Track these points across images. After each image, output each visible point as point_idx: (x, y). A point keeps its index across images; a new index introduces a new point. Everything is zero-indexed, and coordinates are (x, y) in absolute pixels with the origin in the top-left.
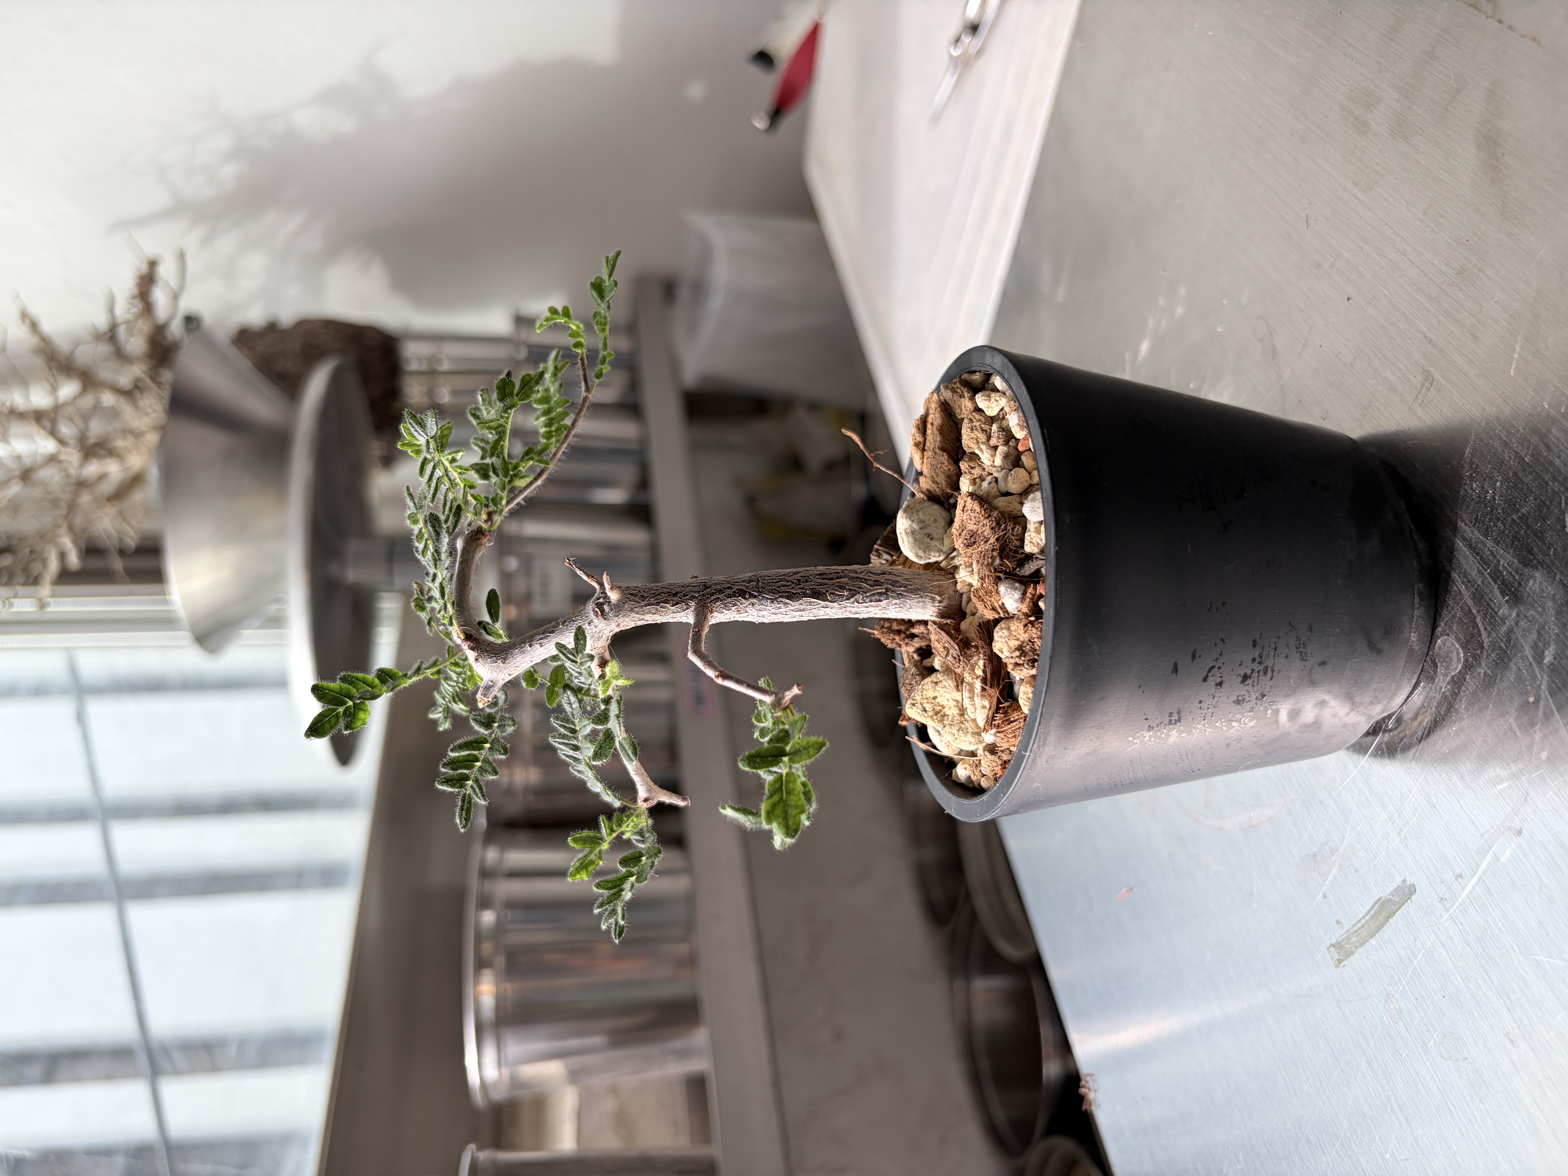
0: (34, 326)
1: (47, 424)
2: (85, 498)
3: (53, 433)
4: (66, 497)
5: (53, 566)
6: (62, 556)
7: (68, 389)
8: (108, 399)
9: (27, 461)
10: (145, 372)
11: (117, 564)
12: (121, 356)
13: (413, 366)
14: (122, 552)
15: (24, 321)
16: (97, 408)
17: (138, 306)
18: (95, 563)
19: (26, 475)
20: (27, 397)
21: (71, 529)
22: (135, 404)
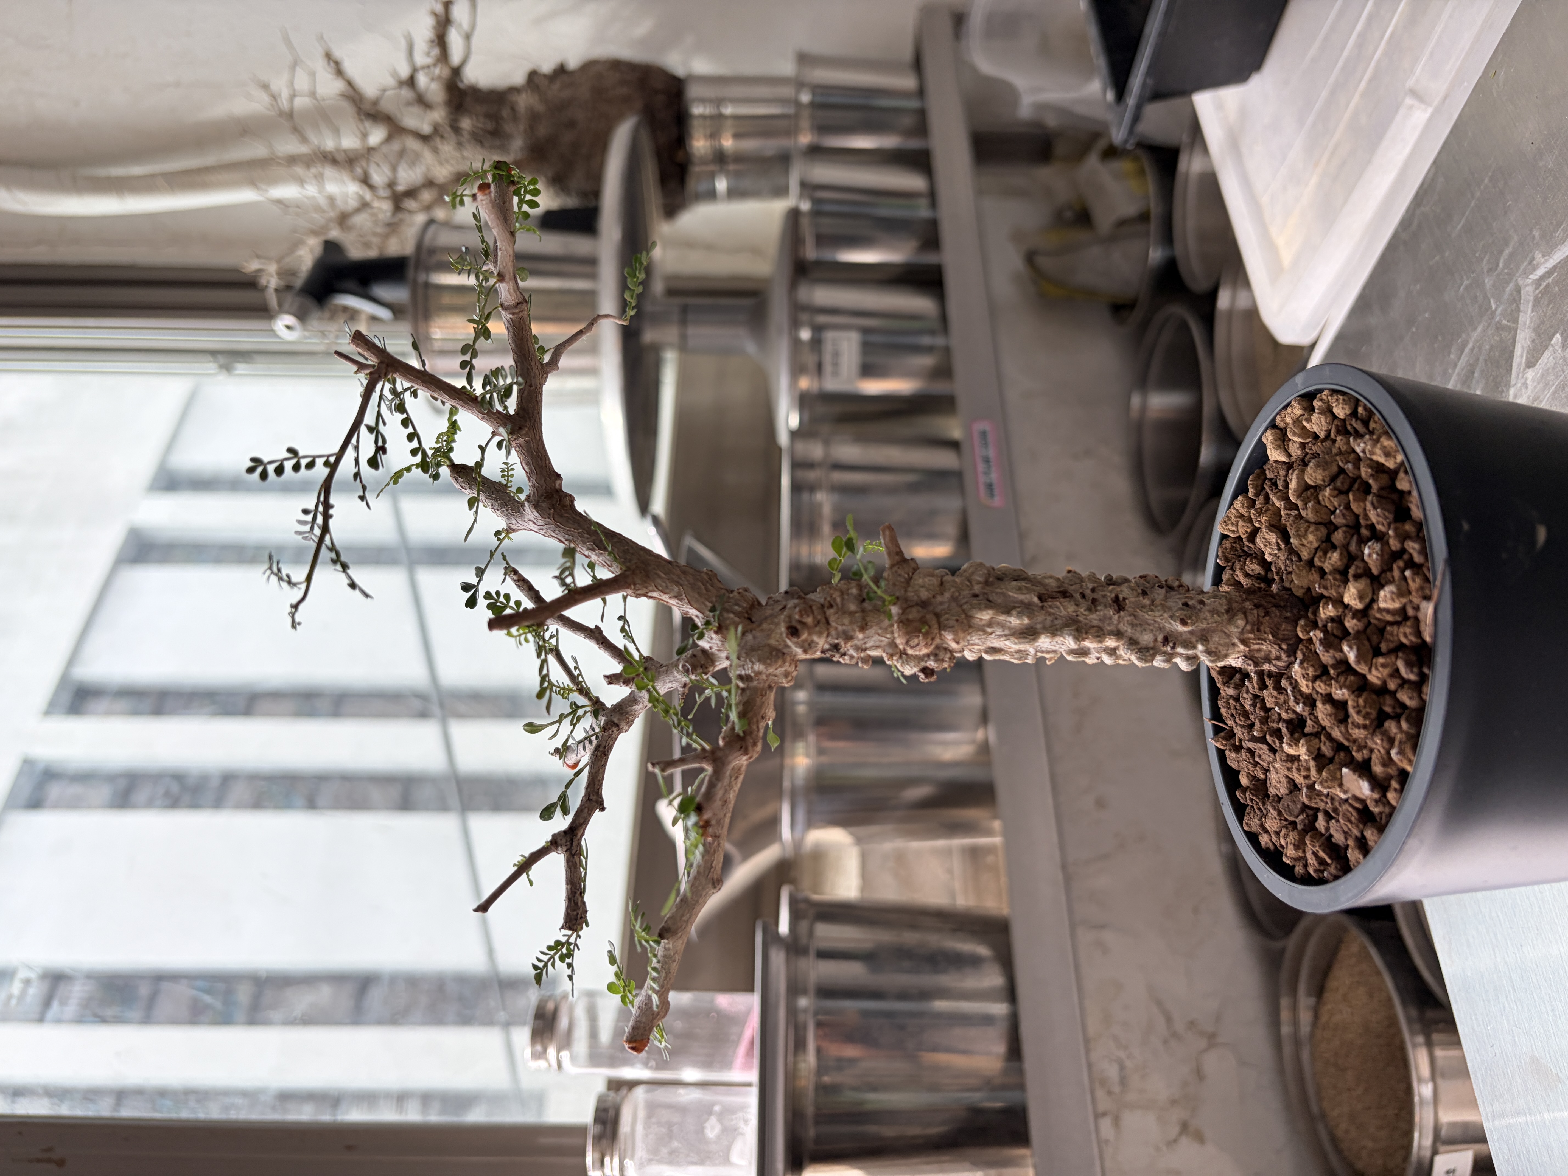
0: (338, 69)
1: (358, 170)
7: (376, 135)
8: (411, 145)
9: (341, 206)
10: (443, 119)
12: (422, 101)
13: (697, 110)
15: (329, 63)
16: (402, 153)
17: (436, 51)
19: (343, 220)
20: (336, 140)
22: (434, 150)
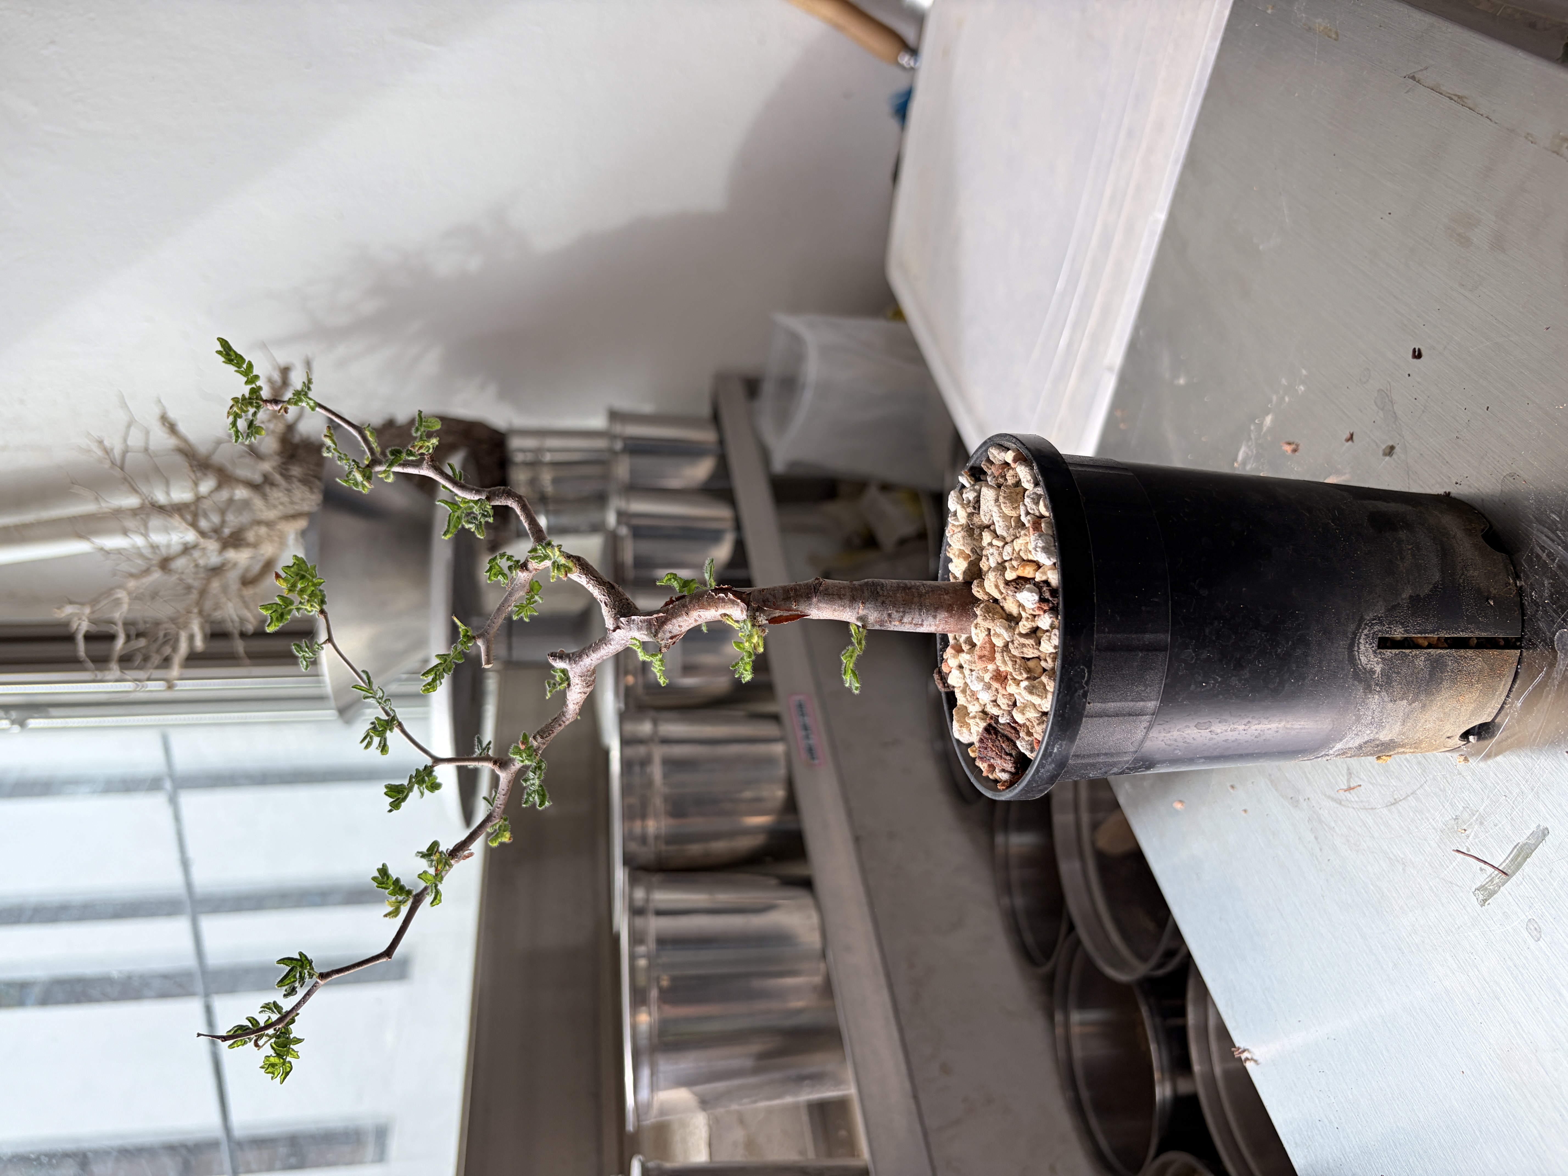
0: (172, 428)
1: (189, 517)
2: (215, 585)
3: (194, 525)
4: (197, 584)
5: (183, 648)
6: (191, 638)
7: (206, 486)
8: (241, 493)
9: (164, 552)
10: (274, 468)
11: (240, 646)
13: (519, 457)
14: (243, 635)
15: (164, 424)
16: (231, 501)
18: (220, 646)
19: (165, 563)
20: (168, 493)
21: (200, 613)
22: (264, 497)
